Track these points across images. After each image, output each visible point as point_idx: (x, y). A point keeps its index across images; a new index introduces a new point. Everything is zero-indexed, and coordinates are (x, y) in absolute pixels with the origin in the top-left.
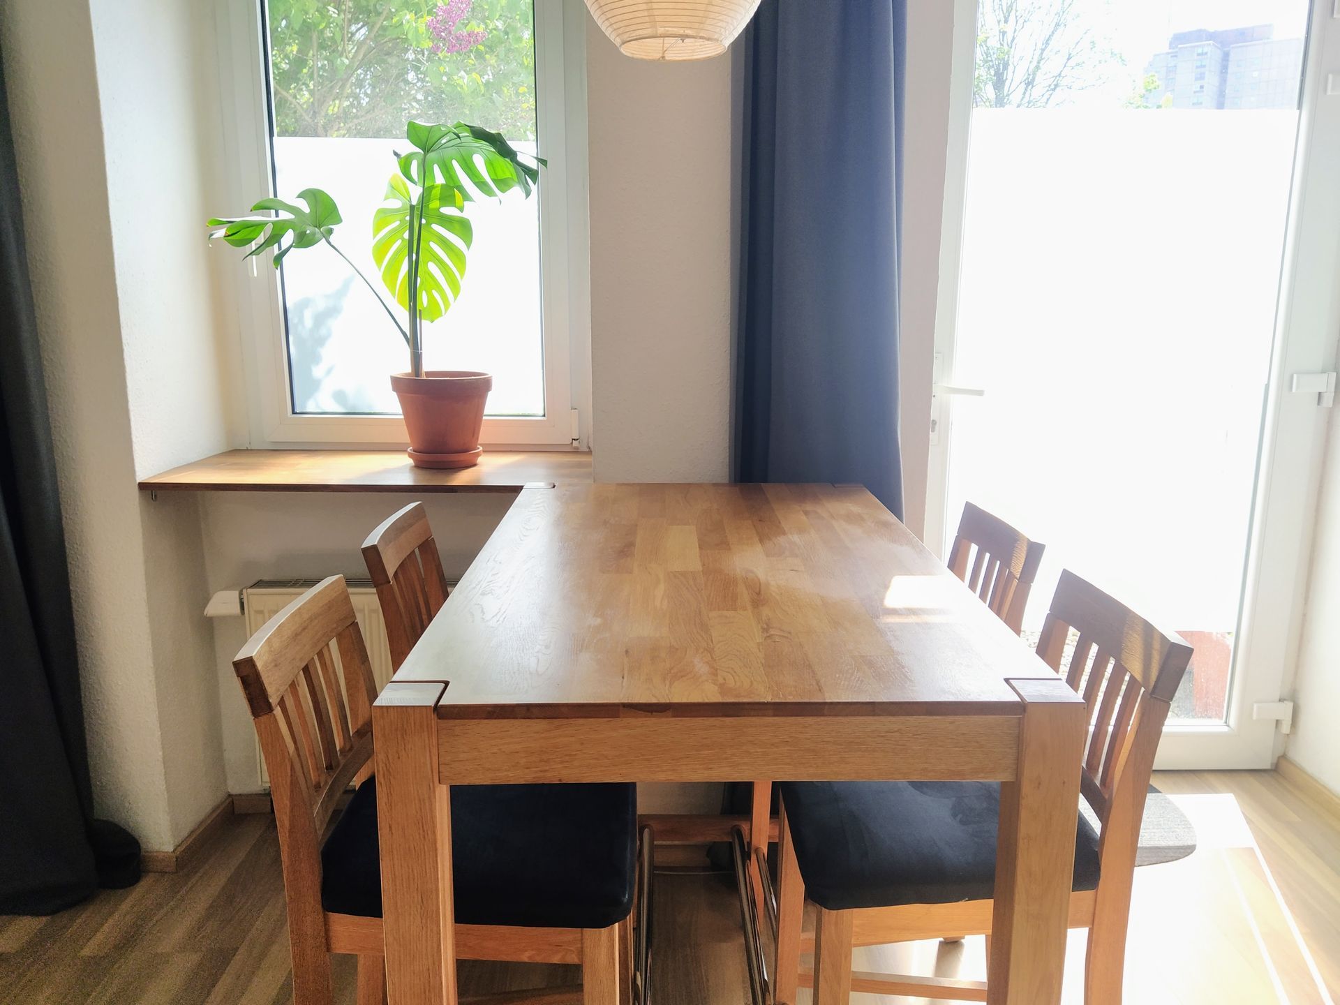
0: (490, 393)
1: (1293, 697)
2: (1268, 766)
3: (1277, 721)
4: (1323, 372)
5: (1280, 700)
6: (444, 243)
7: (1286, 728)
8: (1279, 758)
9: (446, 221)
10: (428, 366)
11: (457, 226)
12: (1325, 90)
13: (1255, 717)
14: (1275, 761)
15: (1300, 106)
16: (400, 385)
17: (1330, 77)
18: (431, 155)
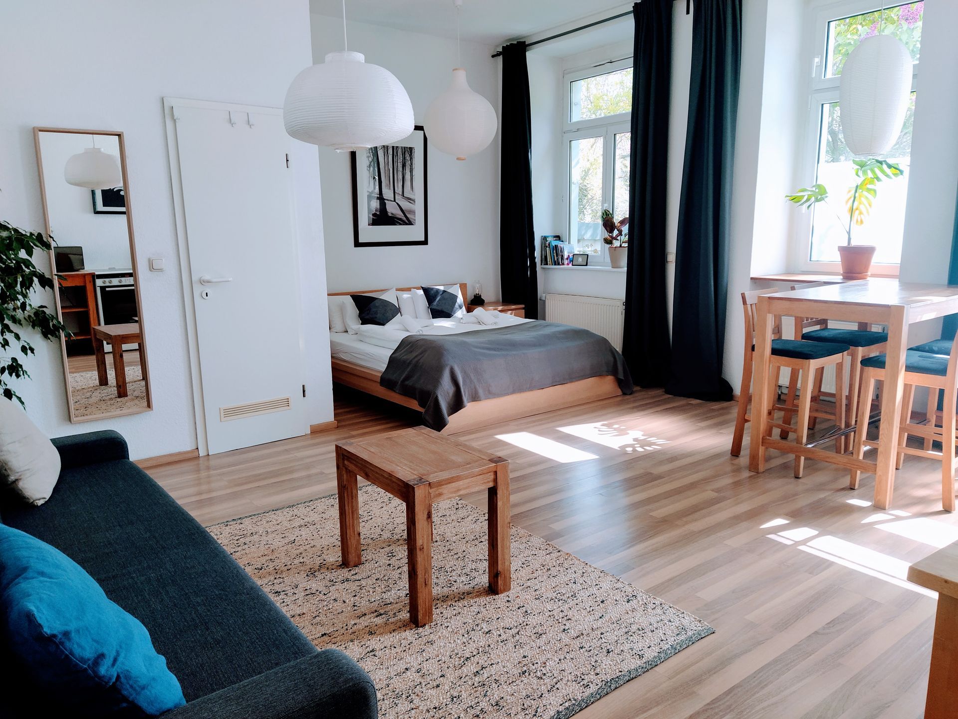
6: (867, 198)
9: (869, 191)
11: (872, 192)
16: (842, 249)
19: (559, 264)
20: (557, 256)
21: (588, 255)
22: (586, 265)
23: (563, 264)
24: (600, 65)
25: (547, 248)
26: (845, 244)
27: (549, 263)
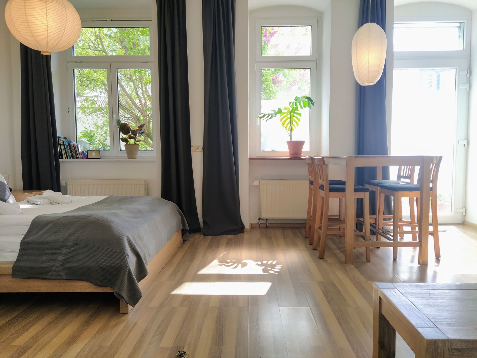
0: (304, 144)
1: (465, 207)
2: (461, 223)
3: (462, 212)
4: (465, 140)
5: (462, 208)
6: (296, 117)
7: (464, 214)
8: (463, 221)
9: (297, 114)
10: (293, 140)
11: (299, 114)
12: (460, 87)
13: (457, 212)
14: (462, 222)
15: (455, 90)
16: (288, 142)
17: (461, 85)
18: (297, 102)
19: (73, 158)
20: (71, 152)
21: (100, 151)
22: (100, 158)
23: (78, 158)
24: (101, 21)
25: (62, 146)
26: (289, 140)
27: (64, 157)
